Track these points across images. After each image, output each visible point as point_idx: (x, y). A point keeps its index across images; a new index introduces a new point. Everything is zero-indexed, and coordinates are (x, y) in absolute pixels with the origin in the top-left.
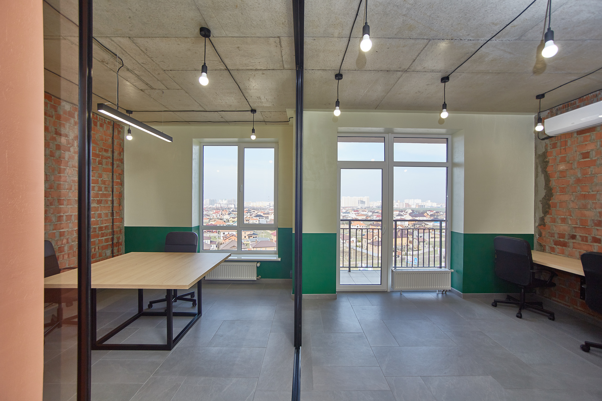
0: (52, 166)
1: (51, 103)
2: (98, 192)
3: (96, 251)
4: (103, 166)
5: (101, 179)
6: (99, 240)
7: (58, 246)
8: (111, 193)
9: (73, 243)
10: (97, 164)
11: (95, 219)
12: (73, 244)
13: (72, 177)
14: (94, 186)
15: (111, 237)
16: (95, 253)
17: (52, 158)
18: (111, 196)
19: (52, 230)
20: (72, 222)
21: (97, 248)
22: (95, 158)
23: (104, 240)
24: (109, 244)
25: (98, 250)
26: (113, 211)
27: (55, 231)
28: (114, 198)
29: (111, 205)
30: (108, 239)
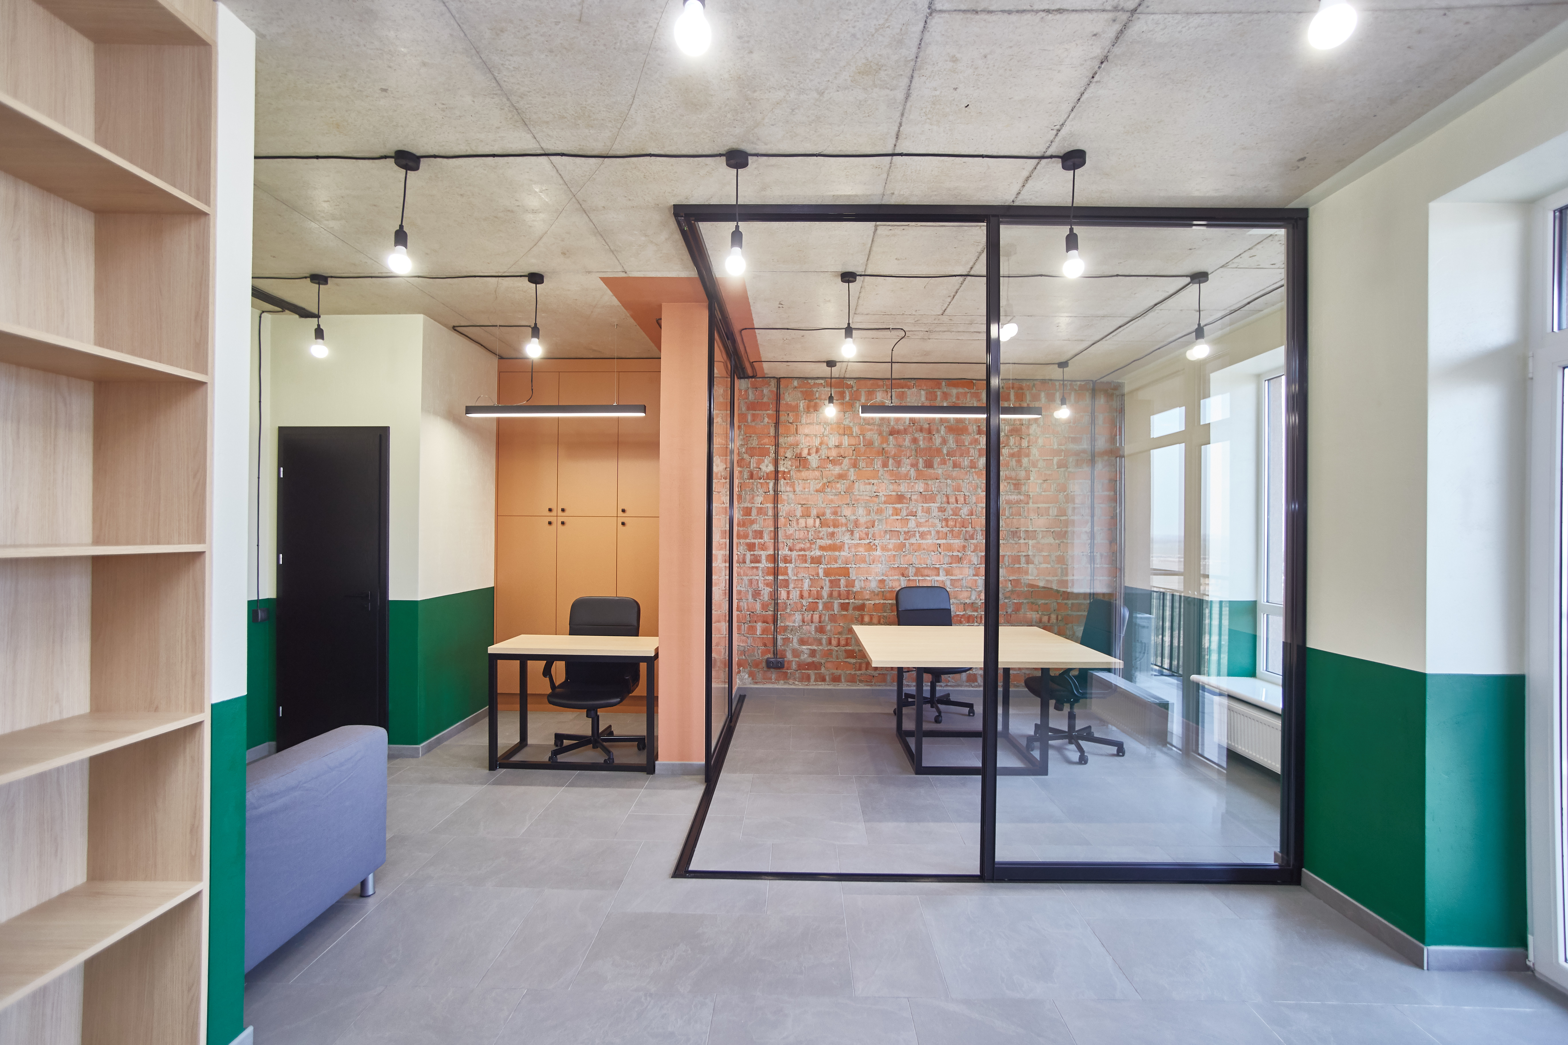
0: (973, 482)
1: (972, 391)
2: (1057, 518)
3: (1051, 622)
4: (1069, 470)
5: (1065, 493)
6: (1058, 603)
7: (981, 600)
8: (1089, 518)
9: (1006, 601)
10: (1056, 467)
11: (1049, 566)
12: (1006, 603)
13: (1005, 495)
14: (1049, 507)
15: (1089, 602)
16: (1049, 624)
17: (973, 470)
18: (1090, 524)
19: (971, 575)
20: (1004, 566)
21: (1053, 617)
22: (1052, 458)
23: (1070, 606)
24: (1082, 615)
25: (1055, 621)
26: (1093, 552)
27: (977, 578)
28: (1095, 528)
29: (1089, 541)
30: (1080, 604)
